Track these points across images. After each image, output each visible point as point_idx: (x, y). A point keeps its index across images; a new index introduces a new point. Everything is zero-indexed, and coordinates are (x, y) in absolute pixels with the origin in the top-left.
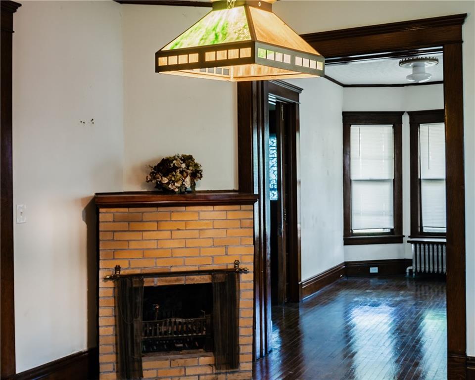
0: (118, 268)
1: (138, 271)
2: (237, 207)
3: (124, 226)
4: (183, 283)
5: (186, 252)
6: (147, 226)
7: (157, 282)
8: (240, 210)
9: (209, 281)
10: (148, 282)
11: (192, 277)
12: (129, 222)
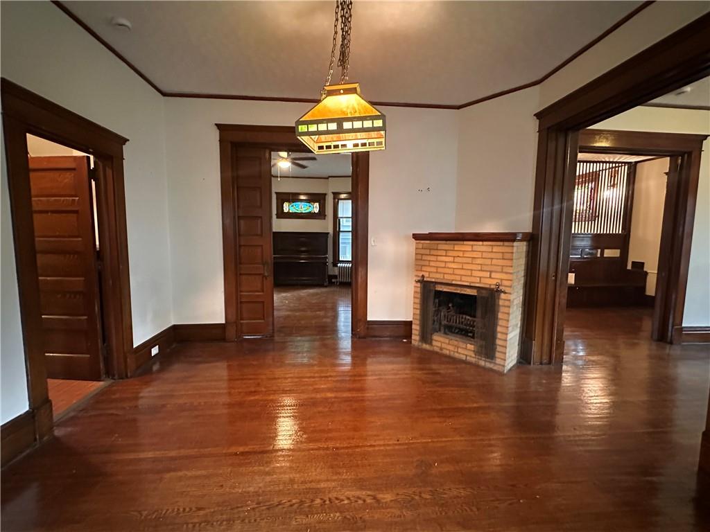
0: (423, 276)
1: (433, 280)
2: (501, 243)
3: (427, 252)
4: (458, 292)
5: (462, 272)
6: (440, 253)
7: (445, 289)
8: (503, 246)
9: (476, 294)
10: (439, 288)
11: (465, 289)
12: (430, 249)
